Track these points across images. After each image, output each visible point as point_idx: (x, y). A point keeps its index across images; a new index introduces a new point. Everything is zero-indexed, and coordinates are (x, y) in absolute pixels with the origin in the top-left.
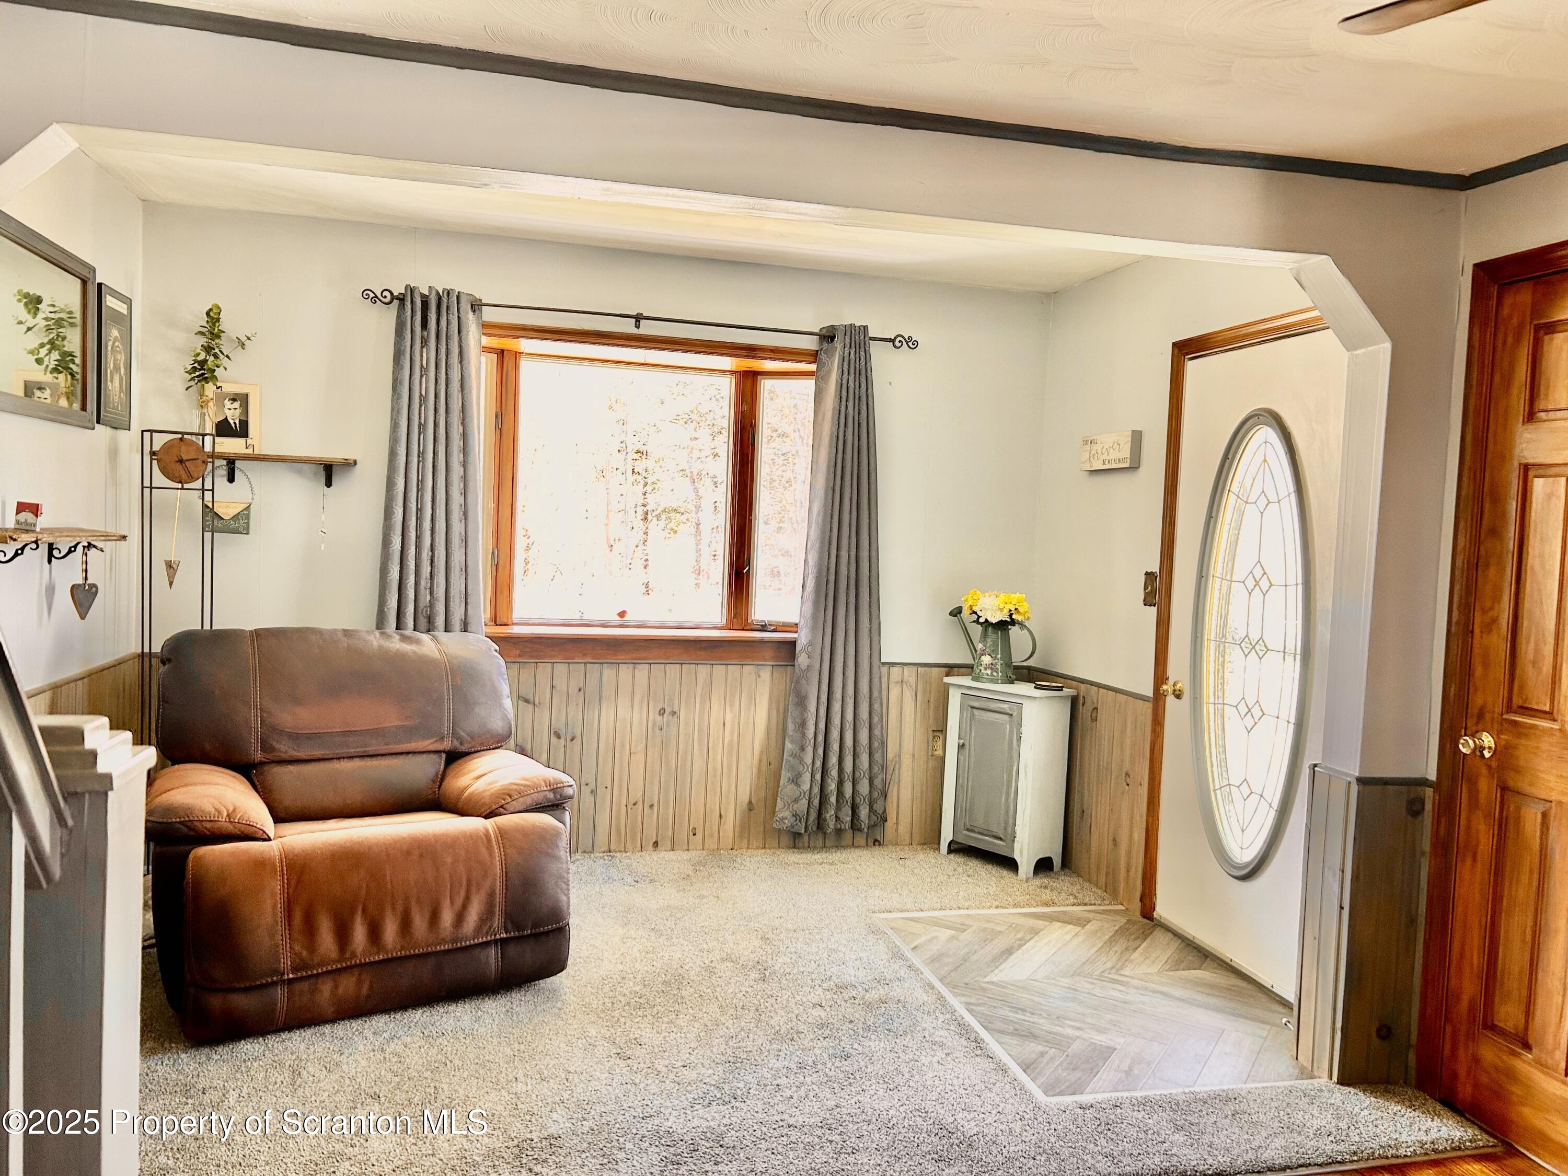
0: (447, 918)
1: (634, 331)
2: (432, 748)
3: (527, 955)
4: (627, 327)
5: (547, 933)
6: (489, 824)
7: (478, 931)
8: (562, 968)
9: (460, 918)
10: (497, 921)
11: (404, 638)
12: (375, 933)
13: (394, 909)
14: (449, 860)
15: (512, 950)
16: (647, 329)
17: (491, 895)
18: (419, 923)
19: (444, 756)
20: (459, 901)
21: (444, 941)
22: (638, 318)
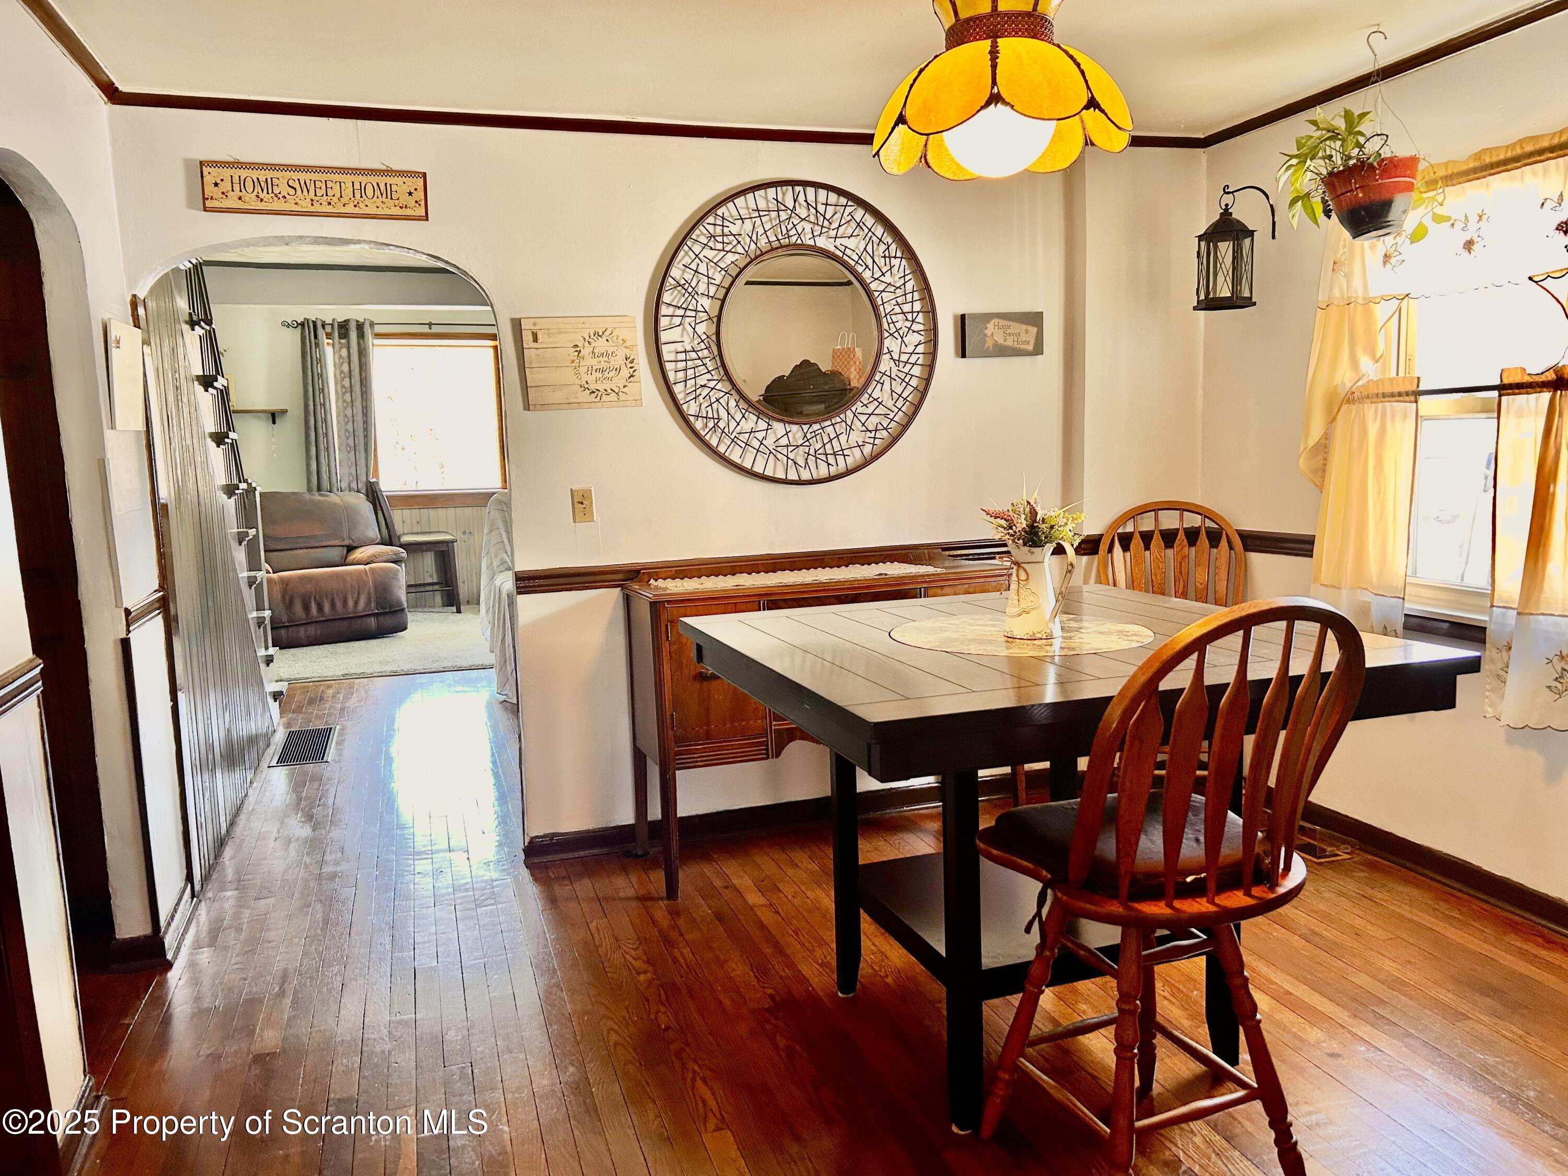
0: (351, 603)
1: (429, 331)
2: (339, 544)
3: (388, 621)
4: (425, 329)
5: (395, 611)
6: (367, 567)
7: (364, 610)
8: (406, 628)
9: (356, 604)
10: (373, 605)
11: (320, 495)
12: (320, 608)
13: (327, 598)
14: (349, 580)
15: (381, 618)
16: (435, 329)
17: (369, 594)
18: (339, 605)
19: (346, 548)
20: (356, 596)
21: (349, 613)
22: (430, 324)
